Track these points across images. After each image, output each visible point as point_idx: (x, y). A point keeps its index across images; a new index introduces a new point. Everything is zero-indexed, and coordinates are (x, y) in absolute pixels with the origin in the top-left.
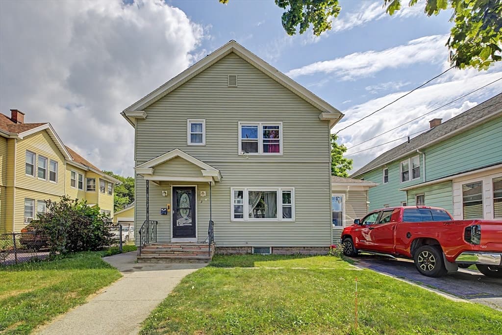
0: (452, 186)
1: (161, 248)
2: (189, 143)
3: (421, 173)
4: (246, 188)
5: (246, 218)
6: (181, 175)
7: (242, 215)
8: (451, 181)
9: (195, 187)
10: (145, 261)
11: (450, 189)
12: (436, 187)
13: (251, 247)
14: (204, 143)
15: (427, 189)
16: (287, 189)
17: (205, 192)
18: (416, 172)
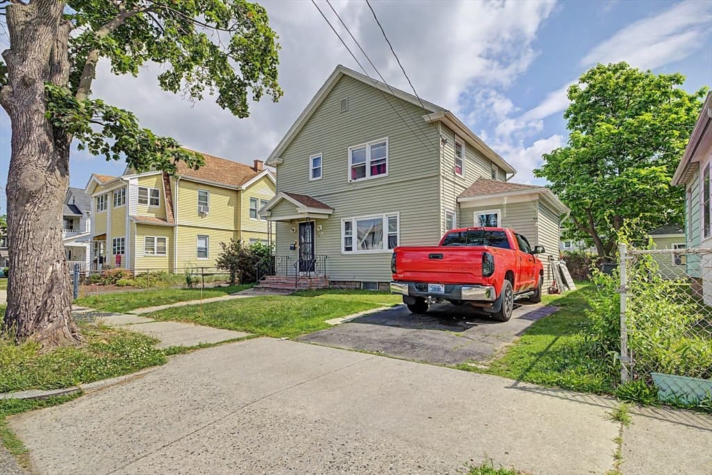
2: (311, 179)
4: (353, 218)
5: (355, 251)
7: (352, 247)
9: (313, 222)
13: (360, 282)
14: (321, 177)
16: (392, 214)
17: (321, 226)
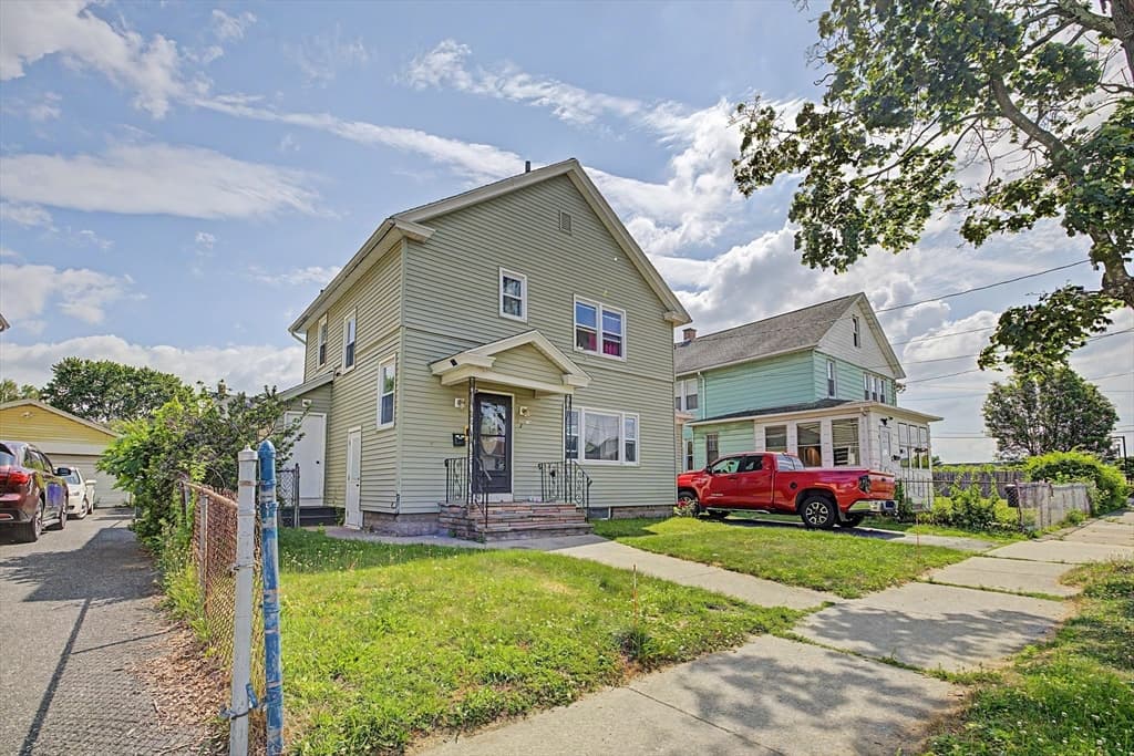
0: (753, 427)
1: (500, 513)
2: (501, 312)
3: (699, 404)
4: (583, 408)
5: (582, 458)
6: (515, 373)
7: (577, 454)
8: (753, 420)
9: (510, 397)
10: (497, 537)
11: (751, 430)
12: (734, 426)
14: (524, 318)
15: (723, 428)
16: (631, 415)
17: (526, 408)
18: (692, 402)
